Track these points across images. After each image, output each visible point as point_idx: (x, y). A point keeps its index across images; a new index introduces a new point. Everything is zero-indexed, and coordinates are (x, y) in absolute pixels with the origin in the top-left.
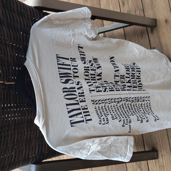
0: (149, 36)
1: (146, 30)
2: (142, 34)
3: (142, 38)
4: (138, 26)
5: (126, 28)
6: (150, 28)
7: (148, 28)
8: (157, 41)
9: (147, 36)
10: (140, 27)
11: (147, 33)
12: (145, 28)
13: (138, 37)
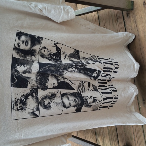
0: (125, 20)
1: (122, 14)
2: (117, 18)
3: (117, 23)
4: (113, 10)
5: (100, 12)
6: (126, 12)
7: (124, 12)
8: (134, 26)
9: (123, 20)
10: (115, 10)
11: (122, 17)
12: (120, 11)
13: (113, 21)
